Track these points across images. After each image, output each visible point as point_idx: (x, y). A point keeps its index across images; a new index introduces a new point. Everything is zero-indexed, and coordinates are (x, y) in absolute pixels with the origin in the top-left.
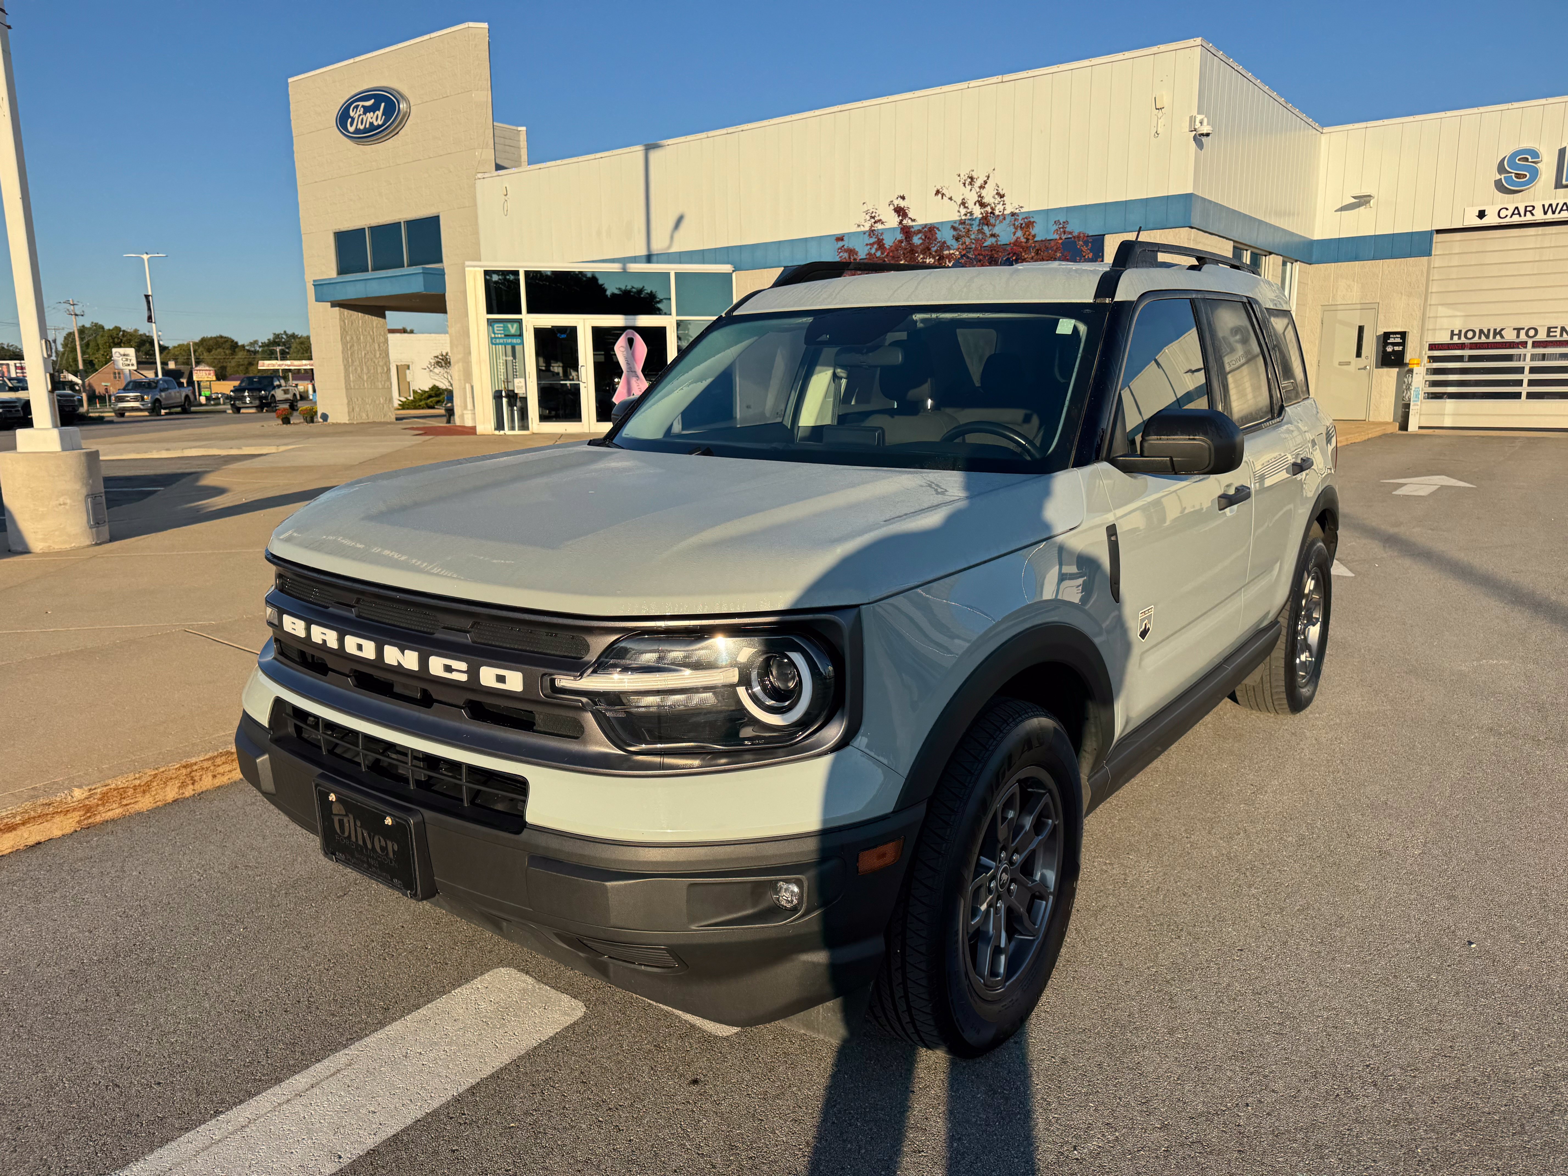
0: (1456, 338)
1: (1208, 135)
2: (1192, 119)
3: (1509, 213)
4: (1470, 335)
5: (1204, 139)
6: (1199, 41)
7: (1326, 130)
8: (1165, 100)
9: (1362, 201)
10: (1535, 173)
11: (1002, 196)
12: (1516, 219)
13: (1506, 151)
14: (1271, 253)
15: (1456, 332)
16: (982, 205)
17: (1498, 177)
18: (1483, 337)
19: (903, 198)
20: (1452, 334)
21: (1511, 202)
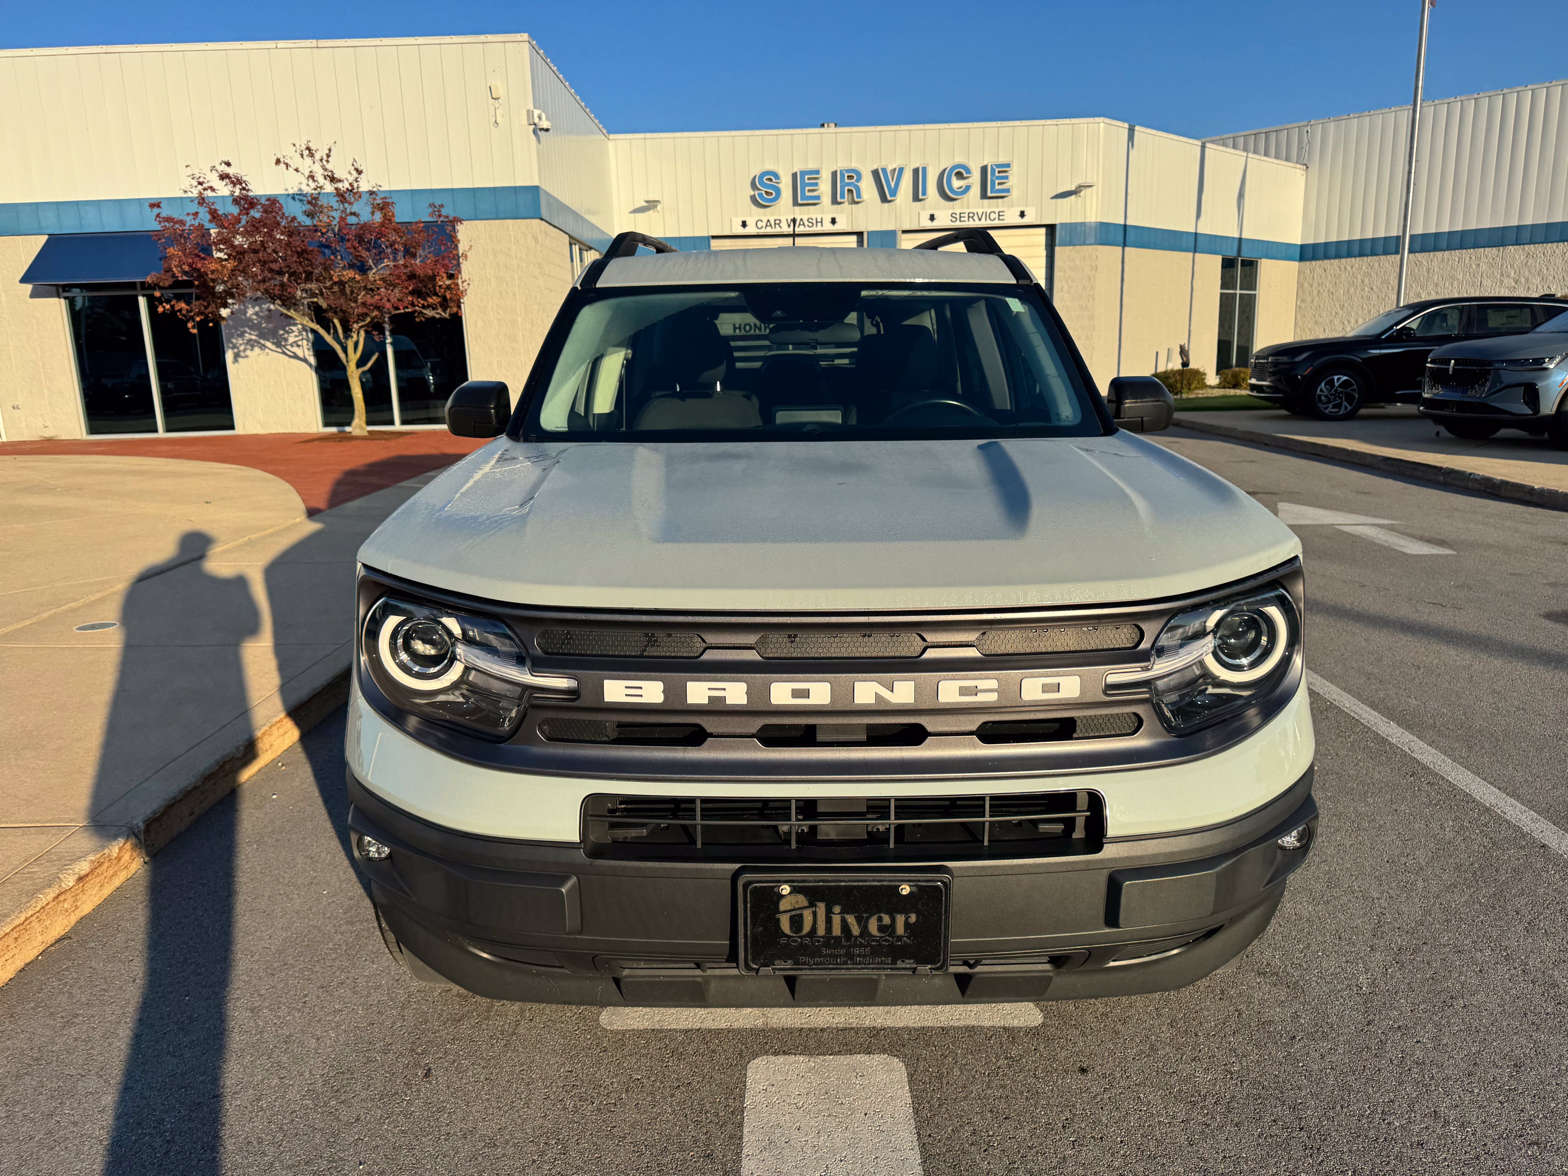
0: (737, 331)
1: (547, 130)
2: (530, 114)
3: (764, 224)
4: (748, 328)
5: (542, 134)
6: (525, 36)
7: (612, 136)
8: (500, 91)
9: (651, 205)
10: (778, 192)
11: (360, 172)
12: (769, 230)
13: (756, 171)
14: (591, 248)
15: (737, 326)
16: (333, 179)
17: (752, 193)
18: (757, 331)
19: (228, 164)
20: (735, 328)
21: (765, 215)
